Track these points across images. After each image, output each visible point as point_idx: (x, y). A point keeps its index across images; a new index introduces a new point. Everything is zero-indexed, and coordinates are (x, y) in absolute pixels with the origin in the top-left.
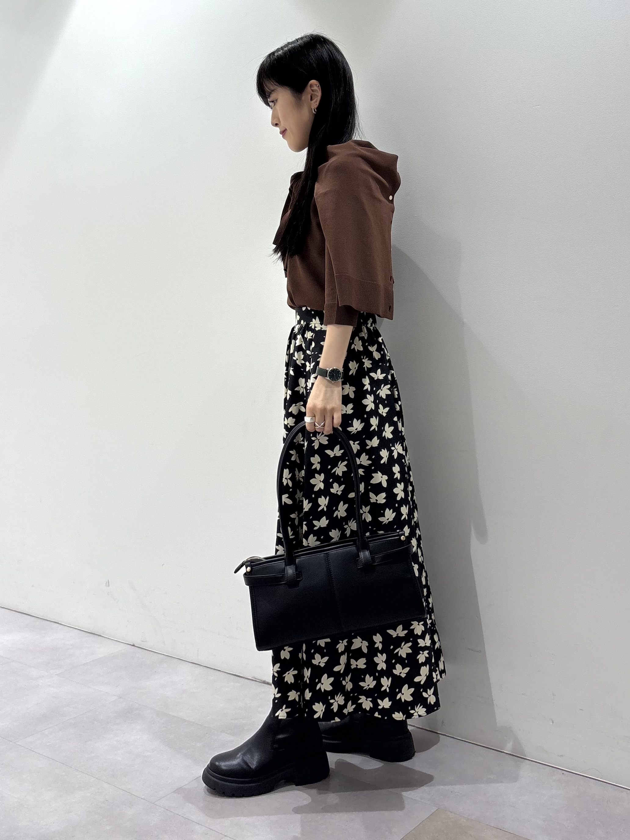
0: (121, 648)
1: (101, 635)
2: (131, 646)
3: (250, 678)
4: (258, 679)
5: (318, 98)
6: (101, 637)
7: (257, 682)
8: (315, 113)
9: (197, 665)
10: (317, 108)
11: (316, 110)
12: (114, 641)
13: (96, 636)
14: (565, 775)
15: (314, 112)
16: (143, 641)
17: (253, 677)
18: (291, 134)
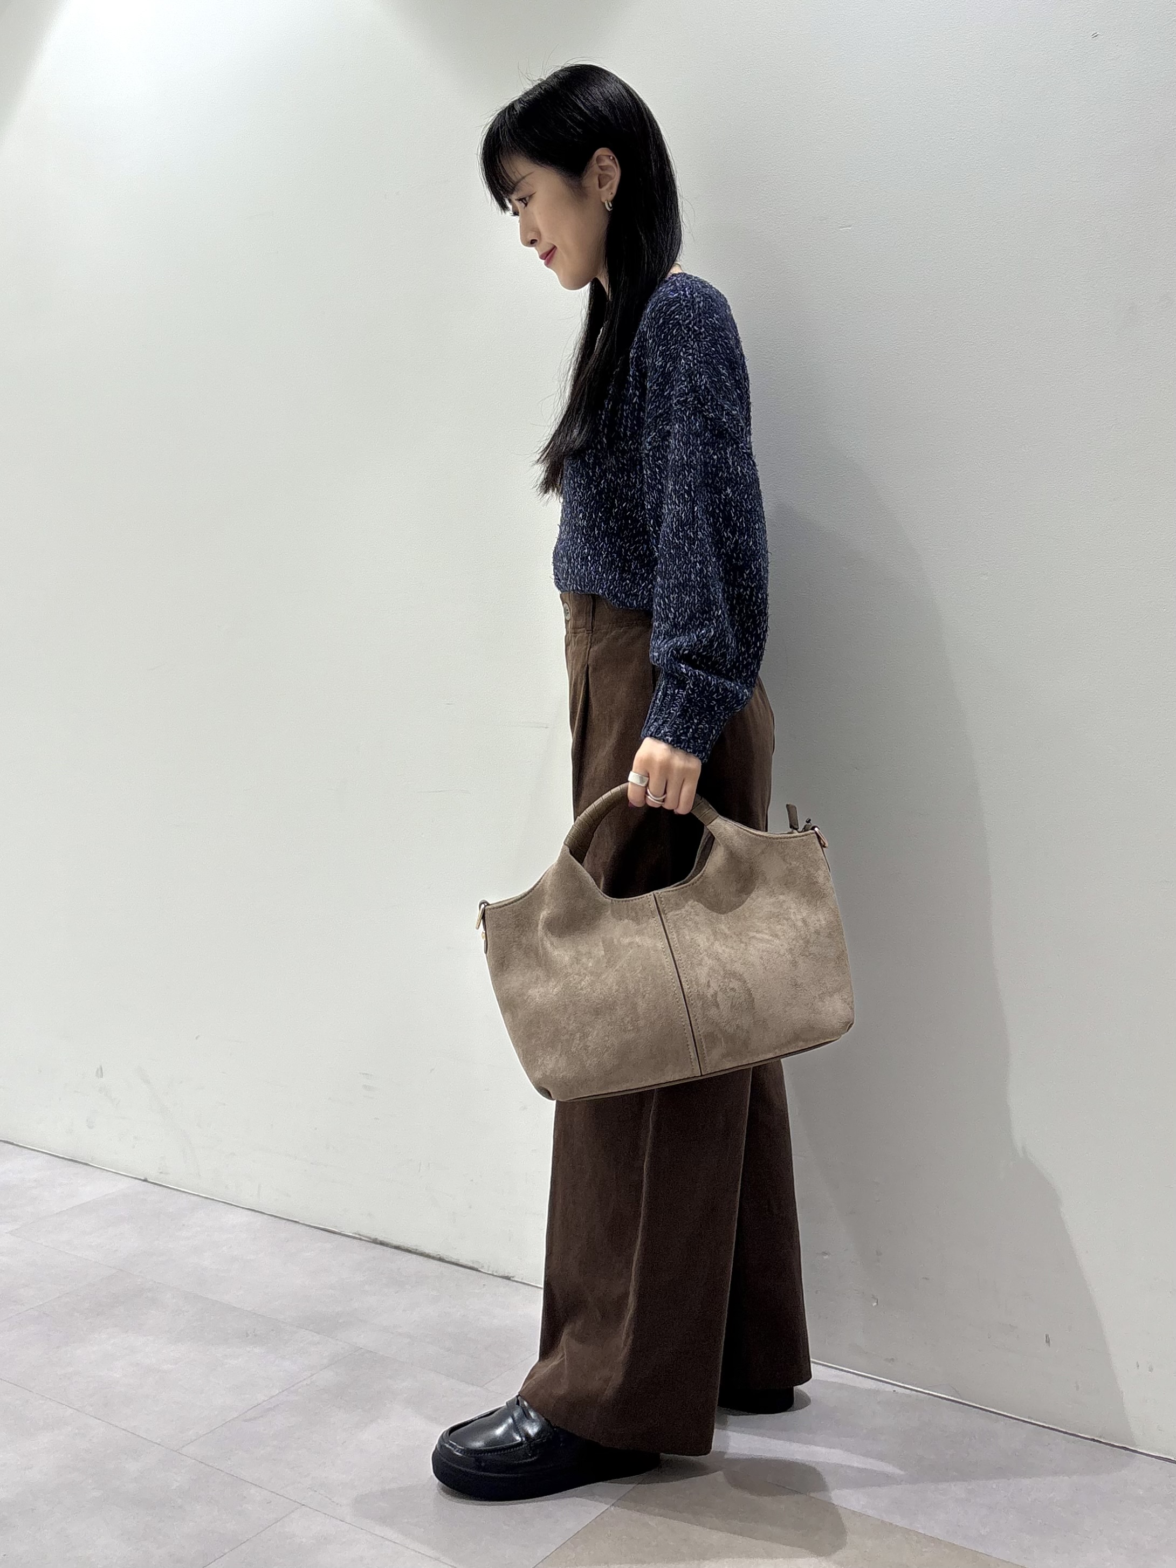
0: (124, 1185)
1: (85, 1162)
2: (140, 1181)
3: (351, 1234)
4: (364, 1236)
5: (614, 182)
6: (90, 1167)
7: (362, 1242)
8: (608, 209)
9: (257, 1213)
10: (614, 201)
11: (611, 205)
12: (111, 1173)
13: (79, 1165)
14: (897, 1393)
16: (161, 1173)
17: (356, 1234)
18: (565, 256)
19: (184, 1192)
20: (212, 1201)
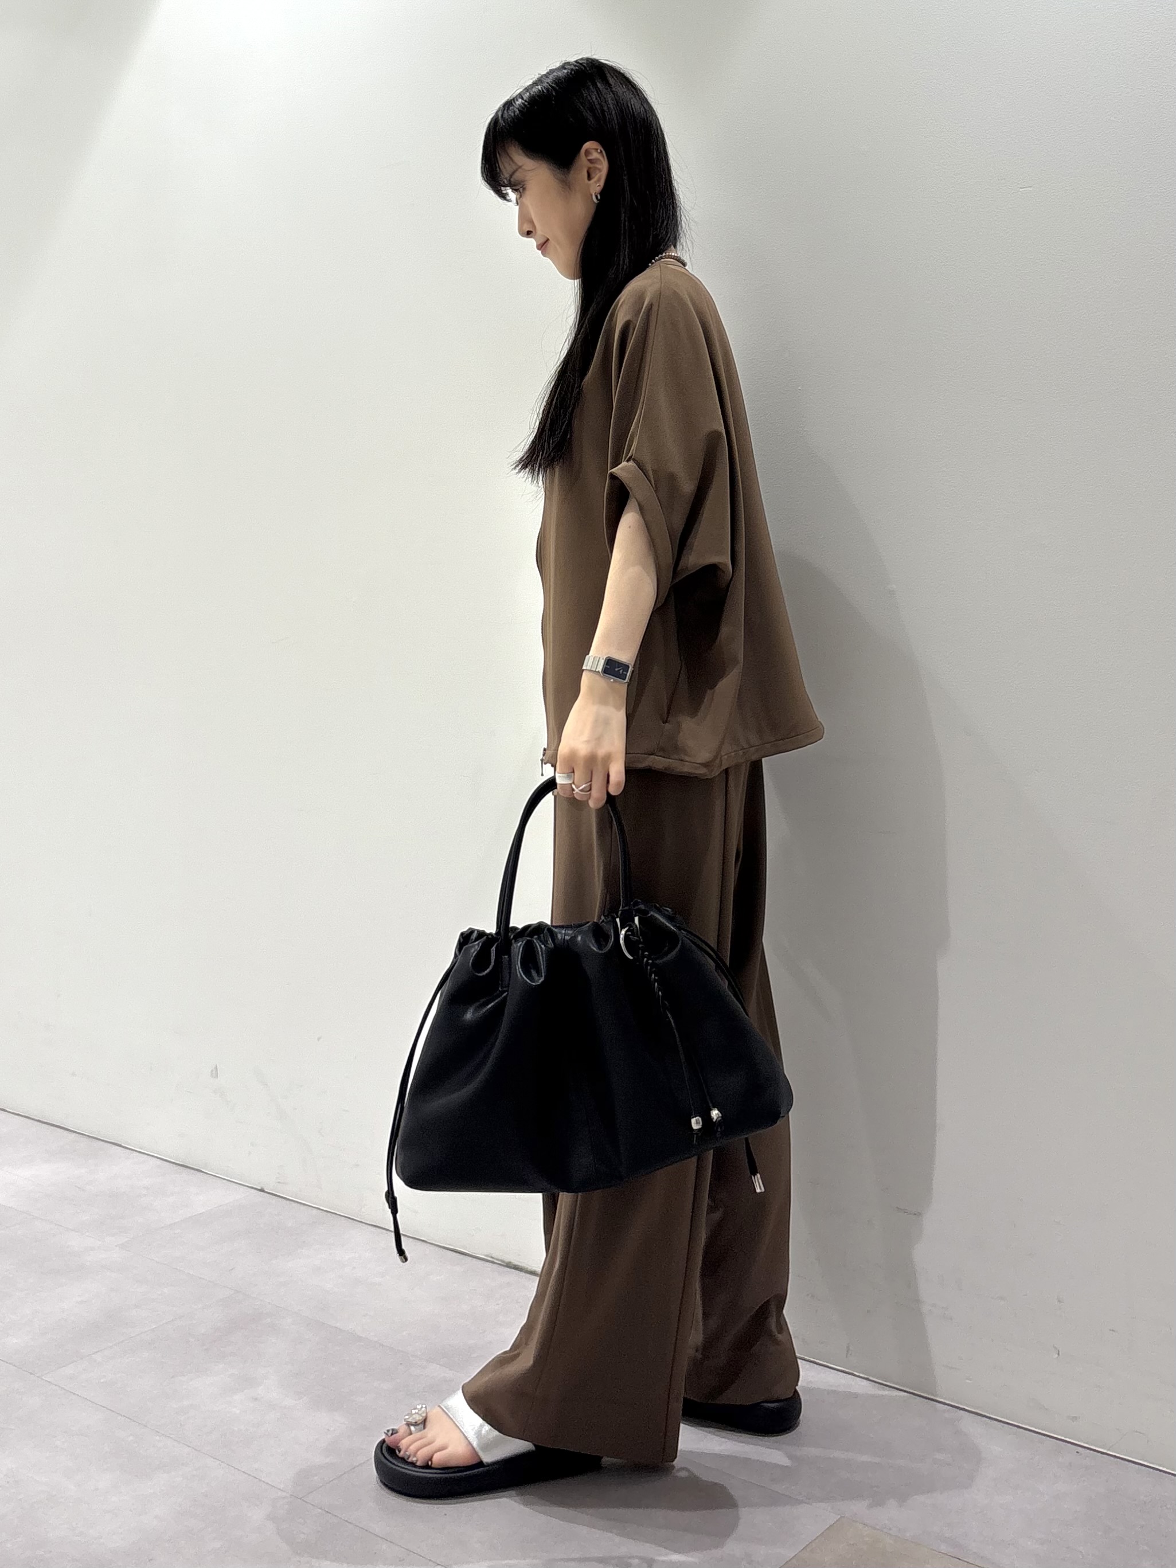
0: (239, 1195)
1: (201, 1169)
2: (256, 1191)
3: (483, 1257)
4: (497, 1260)
5: (602, 173)
6: (202, 1175)
7: (495, 1266)
8: (598, 202)
9: (382, 1231)
10: (601, 193)
11: (599, 197)
12: (225, 1181)
13: (192, 1171)
14: (1081, 1454)
15: (595, 200)
16: (279, 1183)
17: (487, 1256)
18: (558, 247)
19: (304, 1204)
20: (334, 1215)
